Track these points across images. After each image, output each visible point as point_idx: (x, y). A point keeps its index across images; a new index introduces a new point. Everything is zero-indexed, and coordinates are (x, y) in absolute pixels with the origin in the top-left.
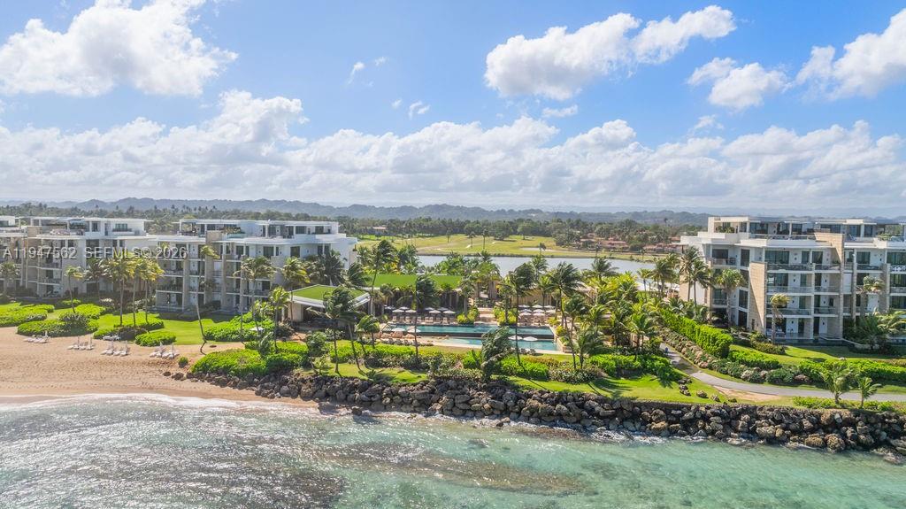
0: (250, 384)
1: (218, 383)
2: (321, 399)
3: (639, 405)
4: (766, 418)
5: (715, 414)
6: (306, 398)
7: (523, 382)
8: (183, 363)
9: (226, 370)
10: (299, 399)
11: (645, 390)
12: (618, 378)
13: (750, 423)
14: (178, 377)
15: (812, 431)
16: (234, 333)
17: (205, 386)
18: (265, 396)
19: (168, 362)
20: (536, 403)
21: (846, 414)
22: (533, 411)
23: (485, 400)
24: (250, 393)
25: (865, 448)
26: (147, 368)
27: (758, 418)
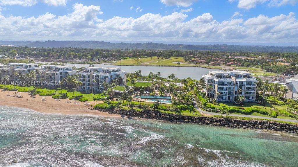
0: (106, 111)
1: (100, 110)
2: (121, 114)
3: (183, 116)
4: (207, 119)
5: (197, 118)
6: (118, 114)
7: (162, 111)
8: (91, 106)
9: (101, 108)
10: (117, 114)
11: (186, 113)
12: (181, 110)
13: (204, 120)
14: (91, 109)
15: (215, 122)
16: (100, 98)
17: (97, 111)
18: (110, 113)
19: (88, 105)
20: (164, 116)
21: (222, 118)
22: (163, 117)
23: (154, 115)
24: (107, 113)
25: (224, 125)
26: (84, 107)
27: (206, 119)
